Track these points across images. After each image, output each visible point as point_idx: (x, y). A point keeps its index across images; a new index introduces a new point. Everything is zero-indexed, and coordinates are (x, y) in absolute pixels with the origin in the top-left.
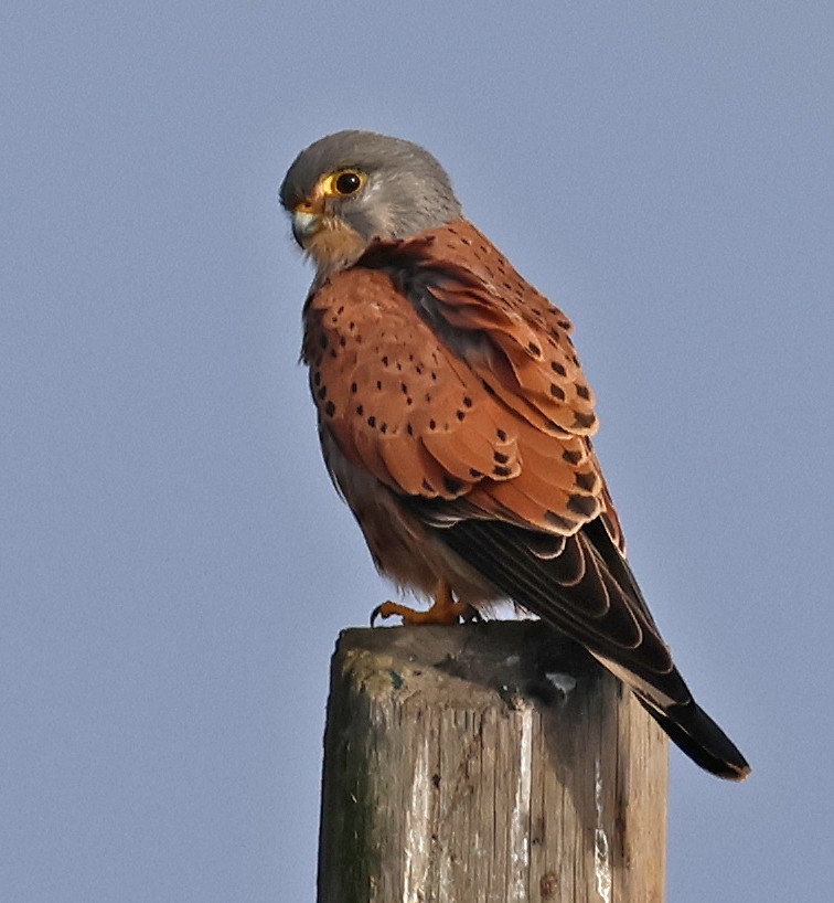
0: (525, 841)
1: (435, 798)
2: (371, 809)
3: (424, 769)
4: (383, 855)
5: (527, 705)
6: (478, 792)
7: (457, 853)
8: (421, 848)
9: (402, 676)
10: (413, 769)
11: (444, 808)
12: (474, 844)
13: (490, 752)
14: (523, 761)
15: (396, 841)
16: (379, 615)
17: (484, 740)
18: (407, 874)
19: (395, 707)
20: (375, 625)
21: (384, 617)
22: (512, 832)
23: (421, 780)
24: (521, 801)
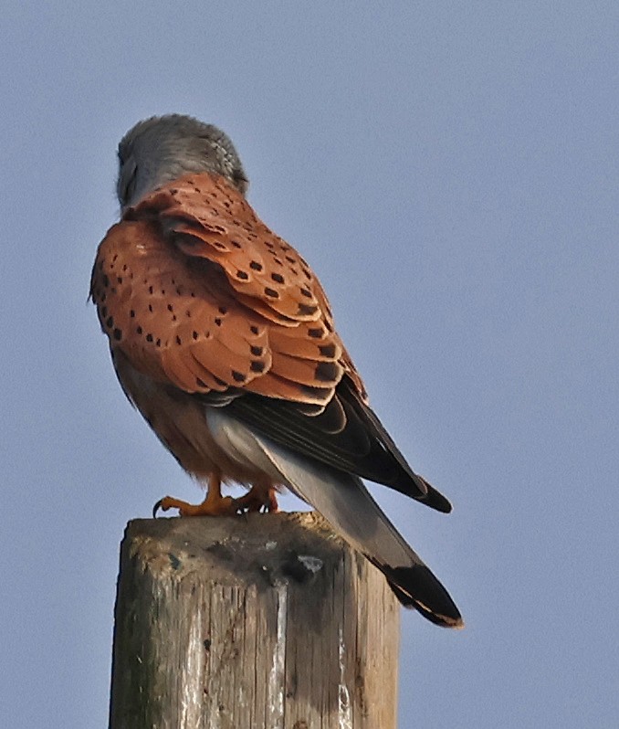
0: (281, 695)
1: (206, 659)
2: (154, 669)
3: (197, 636)
4: (163, 707)
5: (283, 583)
6: (242, 654)
7: (224, 705)
8: (195, 701)
9: (179, 558)
10: (188, 635)
11: (214, 667)
12: (238, 697)
13: (251, 621)
14: (279, 629)
15: (175, 694)
16: (160, 508)
17: (247, 611)
18: (183, 722)
19: (173, 584)
20: (157, 516)
21: (164, 510)
22: (270, 688)
23: (195, 645)
24: (278, 661)
